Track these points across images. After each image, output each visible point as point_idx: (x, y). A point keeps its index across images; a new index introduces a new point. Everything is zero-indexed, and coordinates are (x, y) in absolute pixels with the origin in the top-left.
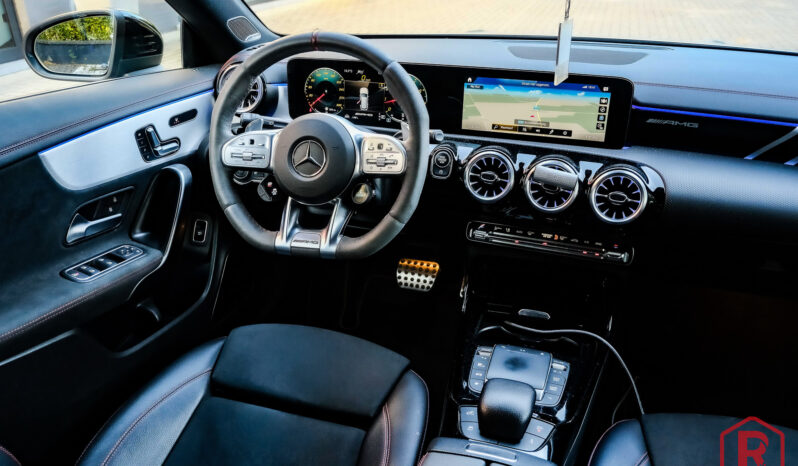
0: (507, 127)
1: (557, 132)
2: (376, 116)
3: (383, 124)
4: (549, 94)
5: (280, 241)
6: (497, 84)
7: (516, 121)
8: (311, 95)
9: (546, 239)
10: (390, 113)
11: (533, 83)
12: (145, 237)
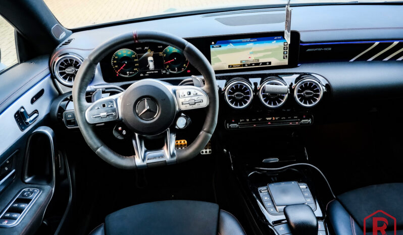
0: (237, 66)
1: (264, 64)
2: (160, 72)
3: (165, 76)
4: (257, 44)
5: (138, 161)
6: (229, 43)
7: (241, 62)
8: (116, 66)
9: (269, 120)
10: (168, 69)
11: (249, 40)
12: (32, 180)
